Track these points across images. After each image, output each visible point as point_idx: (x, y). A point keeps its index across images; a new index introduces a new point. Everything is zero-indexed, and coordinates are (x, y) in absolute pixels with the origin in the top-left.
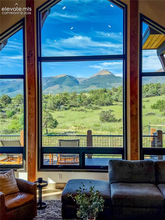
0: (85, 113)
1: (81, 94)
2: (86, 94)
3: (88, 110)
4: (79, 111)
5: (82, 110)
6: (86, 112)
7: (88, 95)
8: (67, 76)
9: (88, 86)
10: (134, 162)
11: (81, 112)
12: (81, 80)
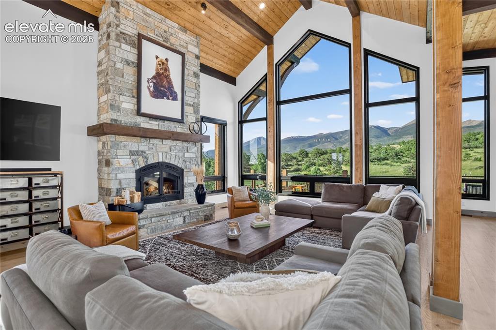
0: (389, 167)
1: (389, 145)
2: (395, 146)
3: (395, 164)
4: (382, 165)
5: (386, 164)
6: (391, 166)
7: (397, 147)
8: (373, 127)
9: (400, 137)
10: (344, 185)
11: (384, 166)
12: (391, 130)
